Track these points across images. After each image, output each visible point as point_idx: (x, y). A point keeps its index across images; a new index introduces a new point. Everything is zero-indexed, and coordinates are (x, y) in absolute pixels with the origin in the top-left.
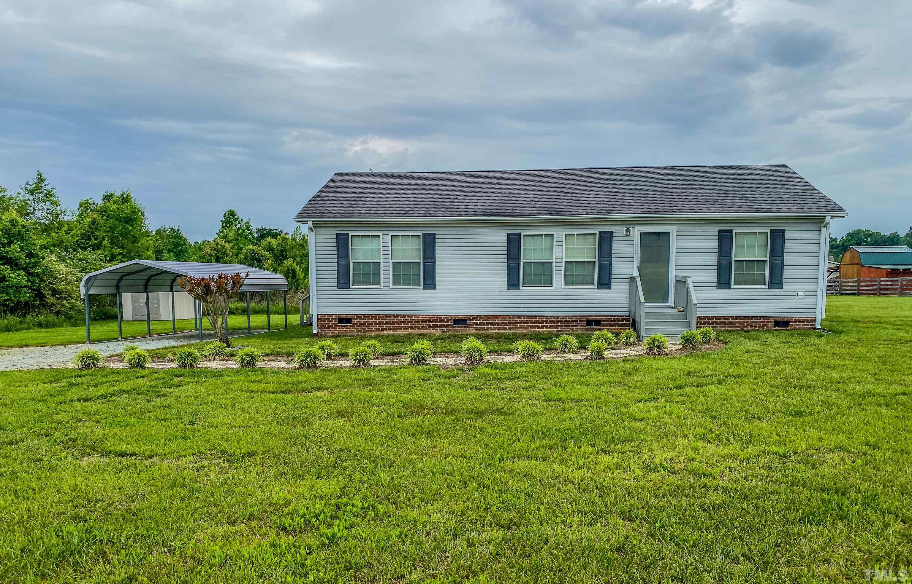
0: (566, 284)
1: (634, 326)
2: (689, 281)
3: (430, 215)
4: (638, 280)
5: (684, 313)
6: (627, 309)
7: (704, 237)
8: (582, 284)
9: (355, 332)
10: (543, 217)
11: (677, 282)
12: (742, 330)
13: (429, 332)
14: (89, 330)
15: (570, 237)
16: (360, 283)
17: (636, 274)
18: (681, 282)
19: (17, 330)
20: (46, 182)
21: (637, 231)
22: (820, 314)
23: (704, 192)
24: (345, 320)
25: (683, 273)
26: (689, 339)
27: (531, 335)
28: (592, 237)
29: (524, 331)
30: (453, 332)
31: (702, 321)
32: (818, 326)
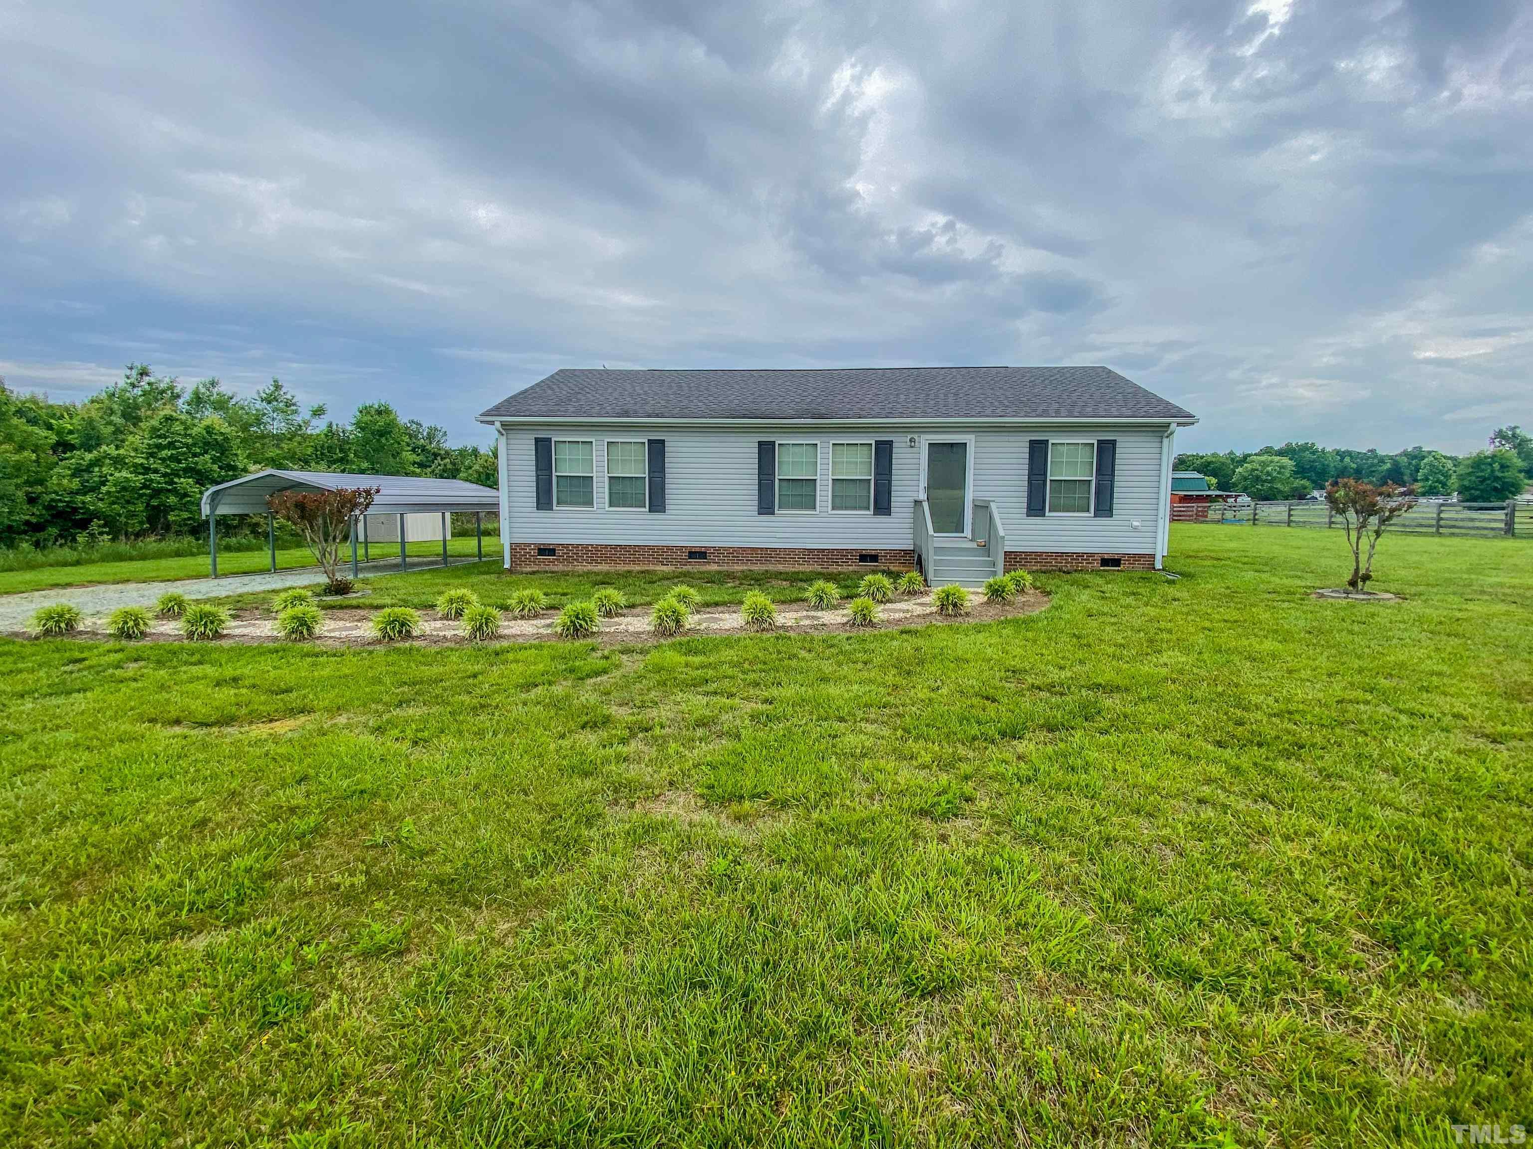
0: (833, 509)
1: (920, 564)
2: (993, 506)
3: (657, 416)
4: (926, 505)
5: (986, 548)
6: (911, 542)
7: (1012, 450)
8: (855, 508)
9: (560, 567)
10: (802, 421)
11: (976, 507)
12: (1060, 570)
13: (657, 568)
14: (215, 561)
15: (838, 448)
16: (566, 503)
17: (923, 496)
18: (982, 508)
19: (193, 555)
20: (284, 390)
21: (924, 441)
22: (1161, 551)
23: (1008, 394)
24: (546, 551)
25: (984, 495)
26: (997, 591)
27: (787, 573)
28: (865, 448)
29: (780, 568)
30: (688, 568)
31: (1013, 560)
32: (1159, 566)
